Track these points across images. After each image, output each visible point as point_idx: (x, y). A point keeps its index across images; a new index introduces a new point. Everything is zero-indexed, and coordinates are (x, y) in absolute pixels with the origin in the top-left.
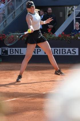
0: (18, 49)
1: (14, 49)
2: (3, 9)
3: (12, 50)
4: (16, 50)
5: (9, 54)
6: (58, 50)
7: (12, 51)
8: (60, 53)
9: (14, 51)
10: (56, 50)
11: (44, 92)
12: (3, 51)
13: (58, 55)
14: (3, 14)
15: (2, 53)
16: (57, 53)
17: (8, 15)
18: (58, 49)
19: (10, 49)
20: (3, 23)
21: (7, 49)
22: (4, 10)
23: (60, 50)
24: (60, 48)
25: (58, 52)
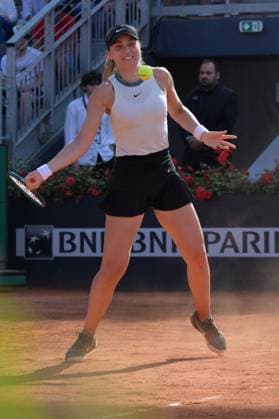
0: (94, 234)
1: (77, 232)
2: (35, 68)
3: (67, 237)
4: (83, 236)
5: (56, 252)
6: (257, 237)
7: (69, 242)
8: (267, 250)
9: (77, 241)
10: (251, 238)
11: (176, 401)
12: (34, 239)
13: (258, 255)
14: (37, 91)
15: (26, 248)
16: (257, 250)
17: (56, 93)
18: (261, 231)
19: (62, 235)
20: (38, 127)
21: (46, 233)
22: (42, 73)
23: (267, 234)
24: (267, 229)
25: (261, 244)
